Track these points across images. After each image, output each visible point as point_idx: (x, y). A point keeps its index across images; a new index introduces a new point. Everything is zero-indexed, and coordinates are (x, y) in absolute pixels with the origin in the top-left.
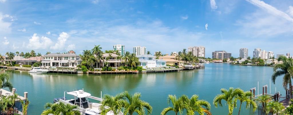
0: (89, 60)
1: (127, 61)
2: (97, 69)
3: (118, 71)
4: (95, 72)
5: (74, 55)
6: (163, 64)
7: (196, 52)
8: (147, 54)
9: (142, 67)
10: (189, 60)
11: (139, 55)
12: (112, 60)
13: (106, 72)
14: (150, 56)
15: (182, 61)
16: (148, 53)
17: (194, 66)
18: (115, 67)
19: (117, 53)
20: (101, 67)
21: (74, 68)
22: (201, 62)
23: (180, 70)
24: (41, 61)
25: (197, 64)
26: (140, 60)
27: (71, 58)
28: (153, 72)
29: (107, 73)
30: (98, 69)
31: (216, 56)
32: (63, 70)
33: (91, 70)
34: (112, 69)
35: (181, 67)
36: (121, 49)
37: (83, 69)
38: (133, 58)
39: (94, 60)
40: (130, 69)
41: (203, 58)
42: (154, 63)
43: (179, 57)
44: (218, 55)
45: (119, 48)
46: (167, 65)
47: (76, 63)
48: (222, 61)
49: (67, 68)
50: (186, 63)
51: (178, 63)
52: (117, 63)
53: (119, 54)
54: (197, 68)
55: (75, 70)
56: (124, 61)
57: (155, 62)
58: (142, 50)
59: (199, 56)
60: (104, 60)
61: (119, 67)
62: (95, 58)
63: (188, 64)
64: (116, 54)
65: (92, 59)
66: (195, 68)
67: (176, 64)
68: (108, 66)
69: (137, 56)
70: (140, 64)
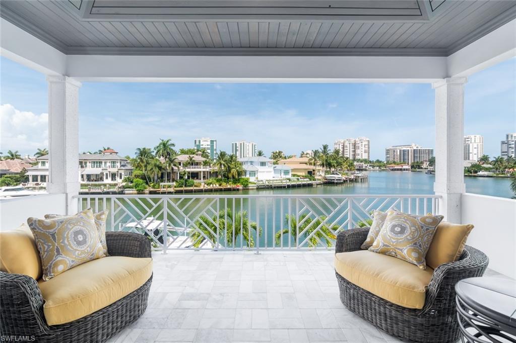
0: (149, 167)
1: (223, 168)
2: (167, 184)
3: (207, 187)
4: (162, 190)
5: (114, 157)
6: (286, 172)
7: (351, 150)
8: (257, 155)
9: (248, 179)
10: (336, 165)
11: (242, 156)
12: (194, 166)
13: (184, 188)
14: (262, 159)
15: (321, 168)
16: (260, 154)
17: (344, 178)
18: (200, 179)
19: (204, 154)
20: (173, 180)
21: (116, 185)
22: (360, 170)
23: (317, 185)
24: (25, 170)
25: (352, 174)
26: (245, 167)
27: (108, 164)
28: (268, 188)
29: (185, 190)
30: (169, 184)
31: (396, 157)
32: (90, 188)
33: (154, 187)
34: (195, 184)
35: (320, 178)
36: (209, 147)
37: (137, 186)
38: (233, 163)
39: (160, 168)
40: (227, 182)
41: (366, 161)
42: (270, 172)
43: (315, 160)
44: (398, 153)
45: (205, 144)
46: (294, 175)
47: (121, 174)
48: (410, 167)
49: (100, 185)
50: (330, 171)
51: (314, 170)
52: (204, 172)
53: (207, 157)
54: (351, 181)
55: (119, 188)
56: (216, 168)
57: (272, 169)
58: (248, 147)
59: (358, 157)
60: (180, 166)
61: (207, 179)
62: (161, 163)
63: (333, 174)
64: (202, 155)
65: (156, 165)
66: (347, 181)
67: (311, 173)
68: (186, 177)
69: (239, 159)
70: (246, 173)
